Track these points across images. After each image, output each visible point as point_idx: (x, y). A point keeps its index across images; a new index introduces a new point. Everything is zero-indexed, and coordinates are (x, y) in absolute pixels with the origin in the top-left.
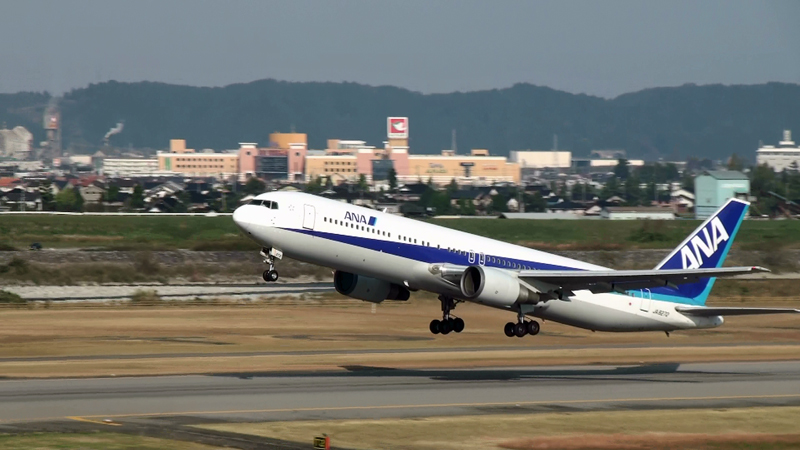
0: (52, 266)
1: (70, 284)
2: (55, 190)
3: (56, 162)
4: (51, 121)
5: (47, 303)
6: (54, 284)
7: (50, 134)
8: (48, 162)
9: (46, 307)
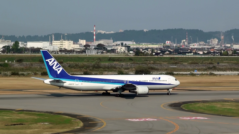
0: (221, 67)
1: (225, 71)
2: (223, 52)
3: (223, 46)
4: (222, 37)
5: (220, 75)
6: (222, 71)
7: (222, 40)
8: (221, 46)
9: (220, 76)
